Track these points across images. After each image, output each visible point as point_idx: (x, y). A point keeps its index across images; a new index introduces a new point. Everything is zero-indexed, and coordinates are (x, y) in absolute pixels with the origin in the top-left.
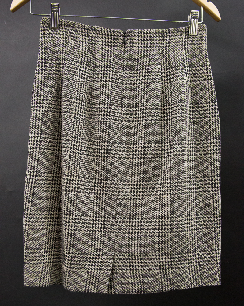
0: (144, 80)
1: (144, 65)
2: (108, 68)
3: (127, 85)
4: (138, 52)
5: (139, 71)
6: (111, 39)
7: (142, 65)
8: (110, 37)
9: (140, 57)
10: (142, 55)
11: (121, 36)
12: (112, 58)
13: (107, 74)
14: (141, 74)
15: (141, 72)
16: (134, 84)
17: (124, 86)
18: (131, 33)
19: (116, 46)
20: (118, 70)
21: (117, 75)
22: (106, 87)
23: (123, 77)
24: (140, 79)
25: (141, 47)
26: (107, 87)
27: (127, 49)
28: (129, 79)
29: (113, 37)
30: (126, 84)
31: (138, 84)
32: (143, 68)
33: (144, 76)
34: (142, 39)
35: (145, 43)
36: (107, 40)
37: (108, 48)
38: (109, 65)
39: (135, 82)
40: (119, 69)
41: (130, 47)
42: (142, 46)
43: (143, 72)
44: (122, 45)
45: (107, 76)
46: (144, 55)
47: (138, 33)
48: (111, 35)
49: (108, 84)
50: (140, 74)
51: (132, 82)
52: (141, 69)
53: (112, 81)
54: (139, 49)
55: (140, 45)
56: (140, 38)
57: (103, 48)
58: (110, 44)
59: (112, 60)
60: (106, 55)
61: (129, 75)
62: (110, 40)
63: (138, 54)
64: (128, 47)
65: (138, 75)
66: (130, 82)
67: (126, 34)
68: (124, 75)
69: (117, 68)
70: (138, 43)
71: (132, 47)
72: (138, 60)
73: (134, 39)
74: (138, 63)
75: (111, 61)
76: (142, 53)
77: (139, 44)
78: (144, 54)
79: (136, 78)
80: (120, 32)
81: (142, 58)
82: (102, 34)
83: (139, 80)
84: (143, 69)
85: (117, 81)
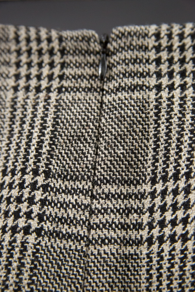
0: (181, 226)
1: (184, 158)
2: (26, 177)
3: (106, 248)
4: (156, 107)
5: (159, 187)
6: (52, 65)
7: (172, 159)
8: (46, 59)
9: (167, 127)
10: (175, 120)
11: (88, 52)
12: (47, 137)
13: (19, 200)
14: (169, 199)
15: (170, 189)
16: (139, 243)
17: (96, 252)
18: (130, 39)
19: (67, 90)
20: (70, 184)
21: (64, 205)
22: (12, 256)
23: (92, 212)
24: (164, 219)
25: (171, 87)
26: (16, 256)
27: (111, 99)
28: (117, 219)
29: (57, 59)
30: (103, 241)
31: (157, 244)
32: (178, 172)
33: (184, 204)
34: (172, 58)
35: (185, 71)
36: (34, 71)
37: (38, 98)
38: (31, 161)
39: (145, 233)
40: (77, 178)
41: (124, 89)
42: (173, 84)
43: (177, 188)
44: (95, 86)
45: (20, 210)
46: (180, 119)
47: (158, 36)
48: (51, 52)
49: (19, 241)
50: (163, 198)
51: (133, 234)
52: (170, 174)
53: (39, 232)
54: (161, 97)
55: (165, 81)
56: (164, 55)
57: (19, 99)
58: (44, 84)
59: (46, 143)
60: (26, 127)
61: (120, 204)
62: (46, 71)
63: (156, 114)
64: (118, 90)
65: (158, 201)
66: (124, 232)
67: (109, 46)
68: (96, 205)
69: (65, 177)
70: (155, 72)
71: (133, 91)
72: (159, 140)
73: (141, 61)
74: (157, 154)
75: (41, 147)
76: (172, 110)
77: (159, 75)
78: (184, 115)
79: (148, 214)
80: (87, 40)
81: (175, 129)
82: (19, 52)
83: (162, 224)
84: (176, 177)
85: (65, 229)
